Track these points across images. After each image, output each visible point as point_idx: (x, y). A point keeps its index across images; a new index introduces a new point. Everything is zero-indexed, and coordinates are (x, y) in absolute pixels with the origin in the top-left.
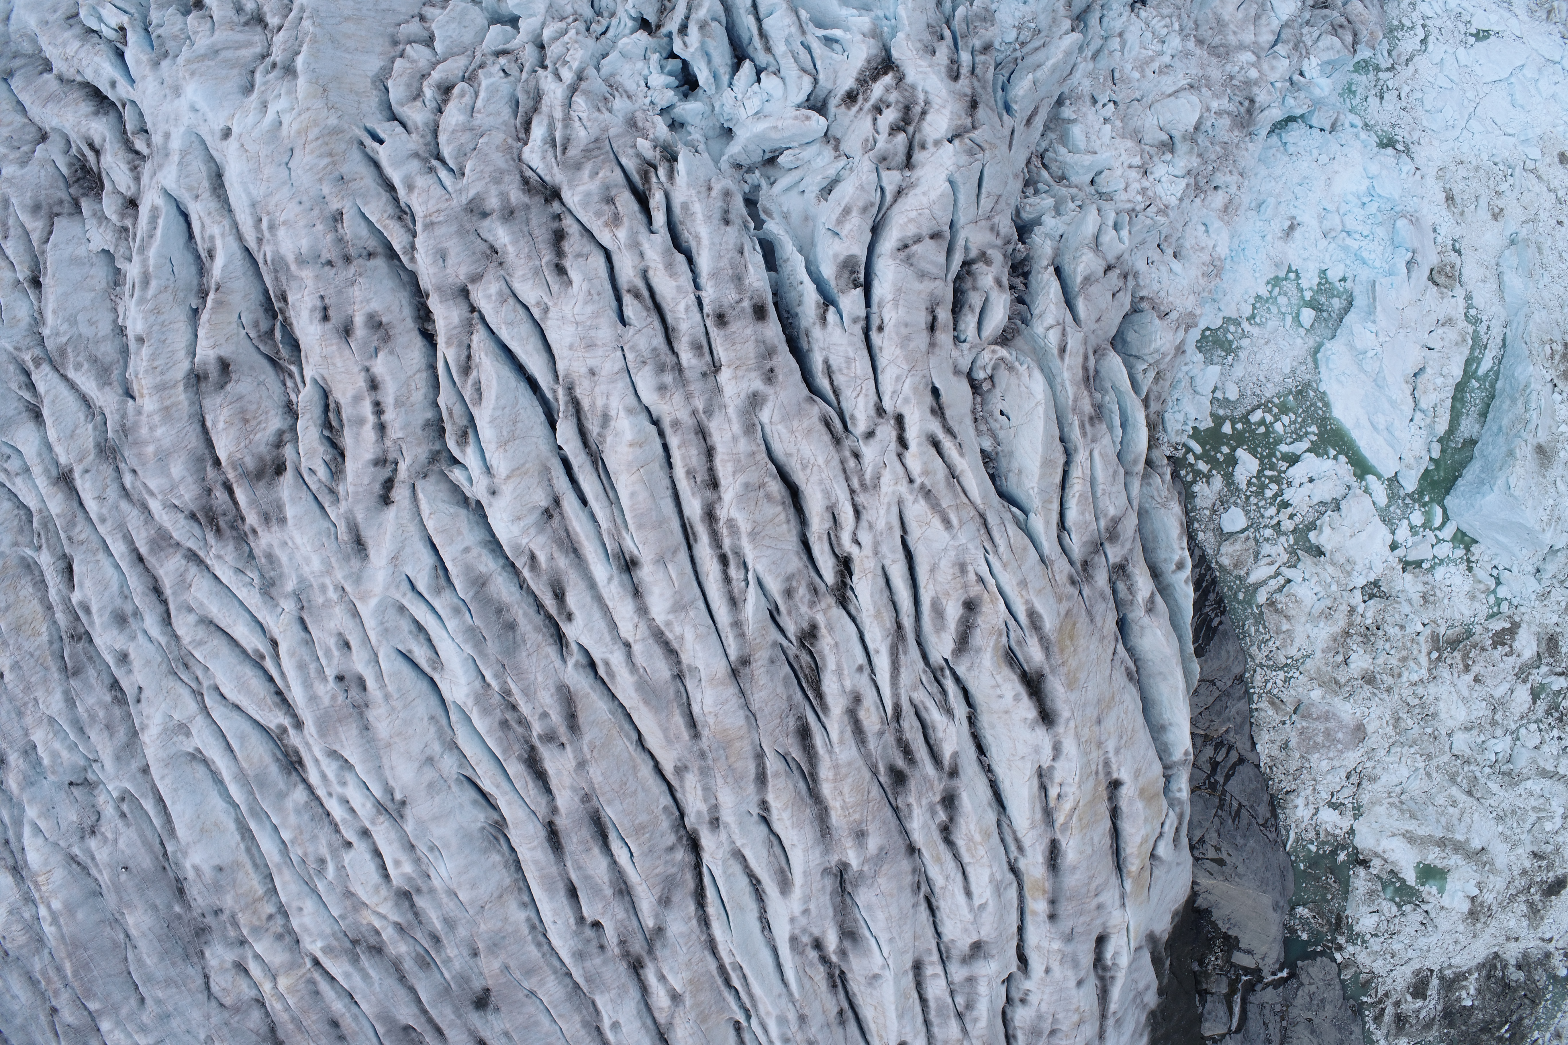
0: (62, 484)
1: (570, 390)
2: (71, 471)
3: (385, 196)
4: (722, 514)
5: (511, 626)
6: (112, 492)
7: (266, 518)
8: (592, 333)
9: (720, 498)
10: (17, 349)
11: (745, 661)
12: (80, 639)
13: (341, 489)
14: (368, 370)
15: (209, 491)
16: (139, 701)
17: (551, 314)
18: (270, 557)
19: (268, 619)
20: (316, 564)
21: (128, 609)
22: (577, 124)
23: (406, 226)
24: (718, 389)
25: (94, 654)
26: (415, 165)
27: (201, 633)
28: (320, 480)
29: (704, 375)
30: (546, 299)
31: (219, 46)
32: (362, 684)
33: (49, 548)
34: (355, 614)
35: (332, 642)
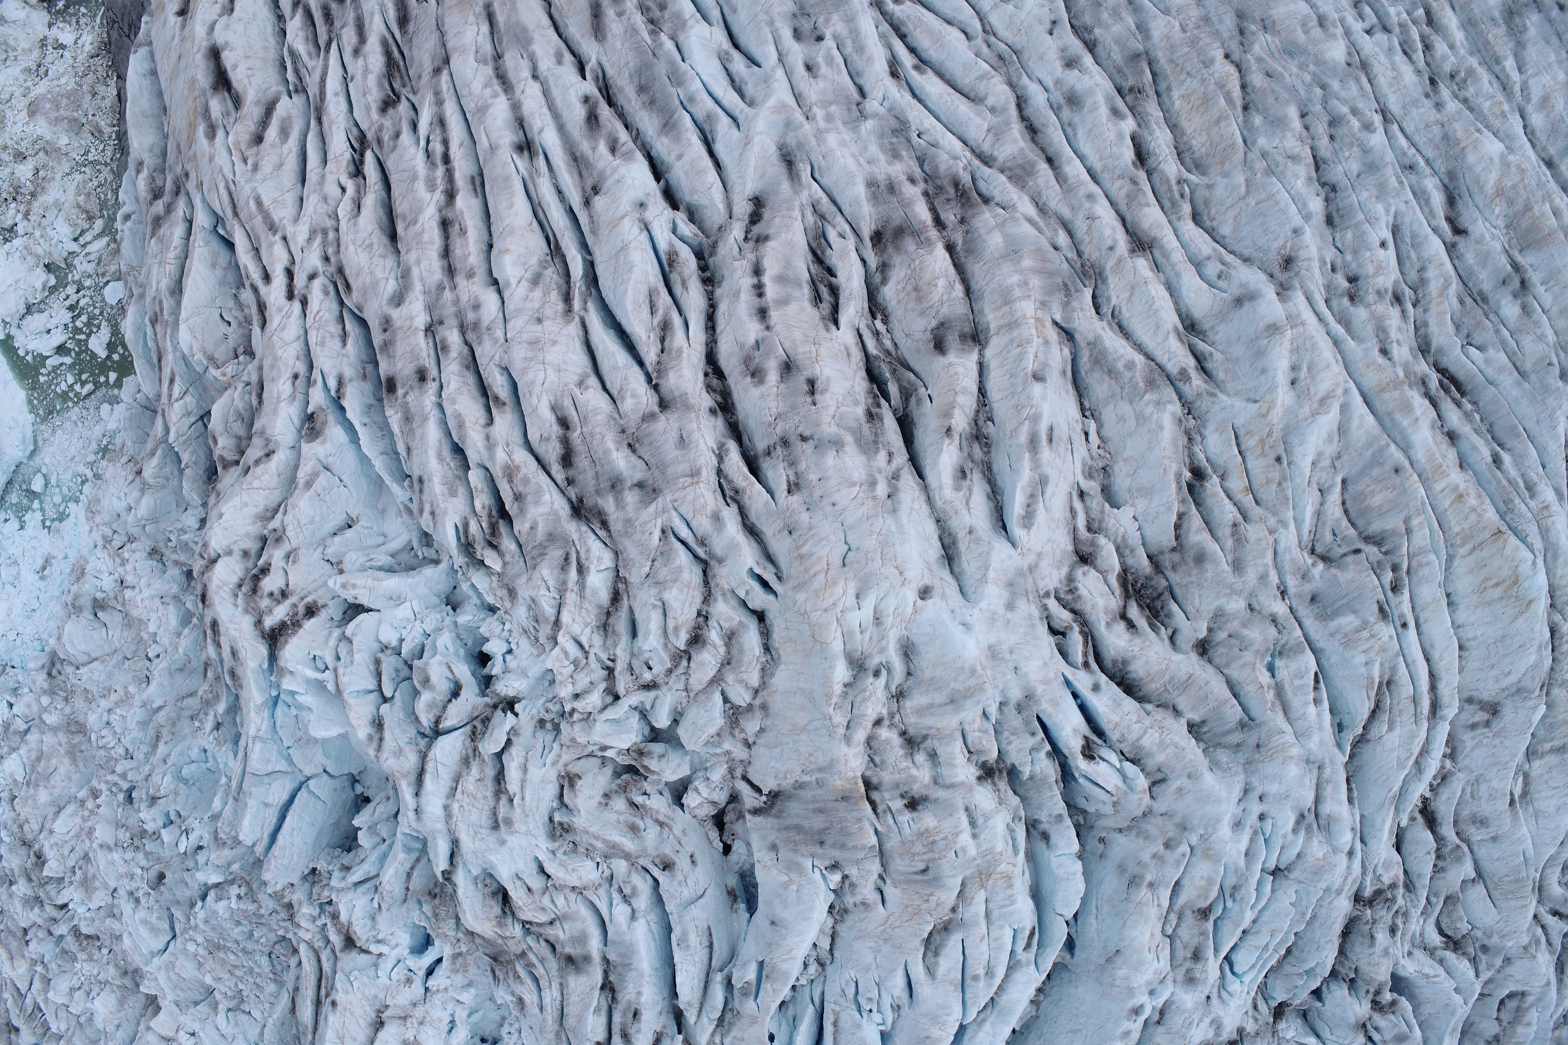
0: (1145, 239)
1: (569, 310)
2: (1133, 251)
3: (753, 518)
4: (439, 196)
5: (642, 89)
6: (1081, 226)
7: (892, 188)
8: (530, 354)
9: (440, 211)
10: (1214, 395)
11: (437, 71)
12: (1131, 90)
13: (810, 218)
14: (768, 328)
15: (962, 221)
16: (1054, 23)
17: (576, 378)
18: (895, 155)
19: (898, 95)
20: (832, 140)
21: (1066, 113)
22: (551, 583)
23: (730, 482)
24: (430, 308)
25: (1117, 76)
26: (718, 546)
27: (981, 88)
28: (834, 227)
29: (441, 323)
30: (577, 391)
31: (950, 708)
32: (797, 34)
33: (1168, 181)
34: (798, 97)
35: (824, 69)
